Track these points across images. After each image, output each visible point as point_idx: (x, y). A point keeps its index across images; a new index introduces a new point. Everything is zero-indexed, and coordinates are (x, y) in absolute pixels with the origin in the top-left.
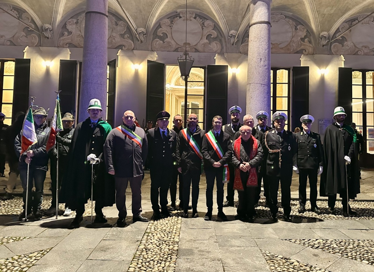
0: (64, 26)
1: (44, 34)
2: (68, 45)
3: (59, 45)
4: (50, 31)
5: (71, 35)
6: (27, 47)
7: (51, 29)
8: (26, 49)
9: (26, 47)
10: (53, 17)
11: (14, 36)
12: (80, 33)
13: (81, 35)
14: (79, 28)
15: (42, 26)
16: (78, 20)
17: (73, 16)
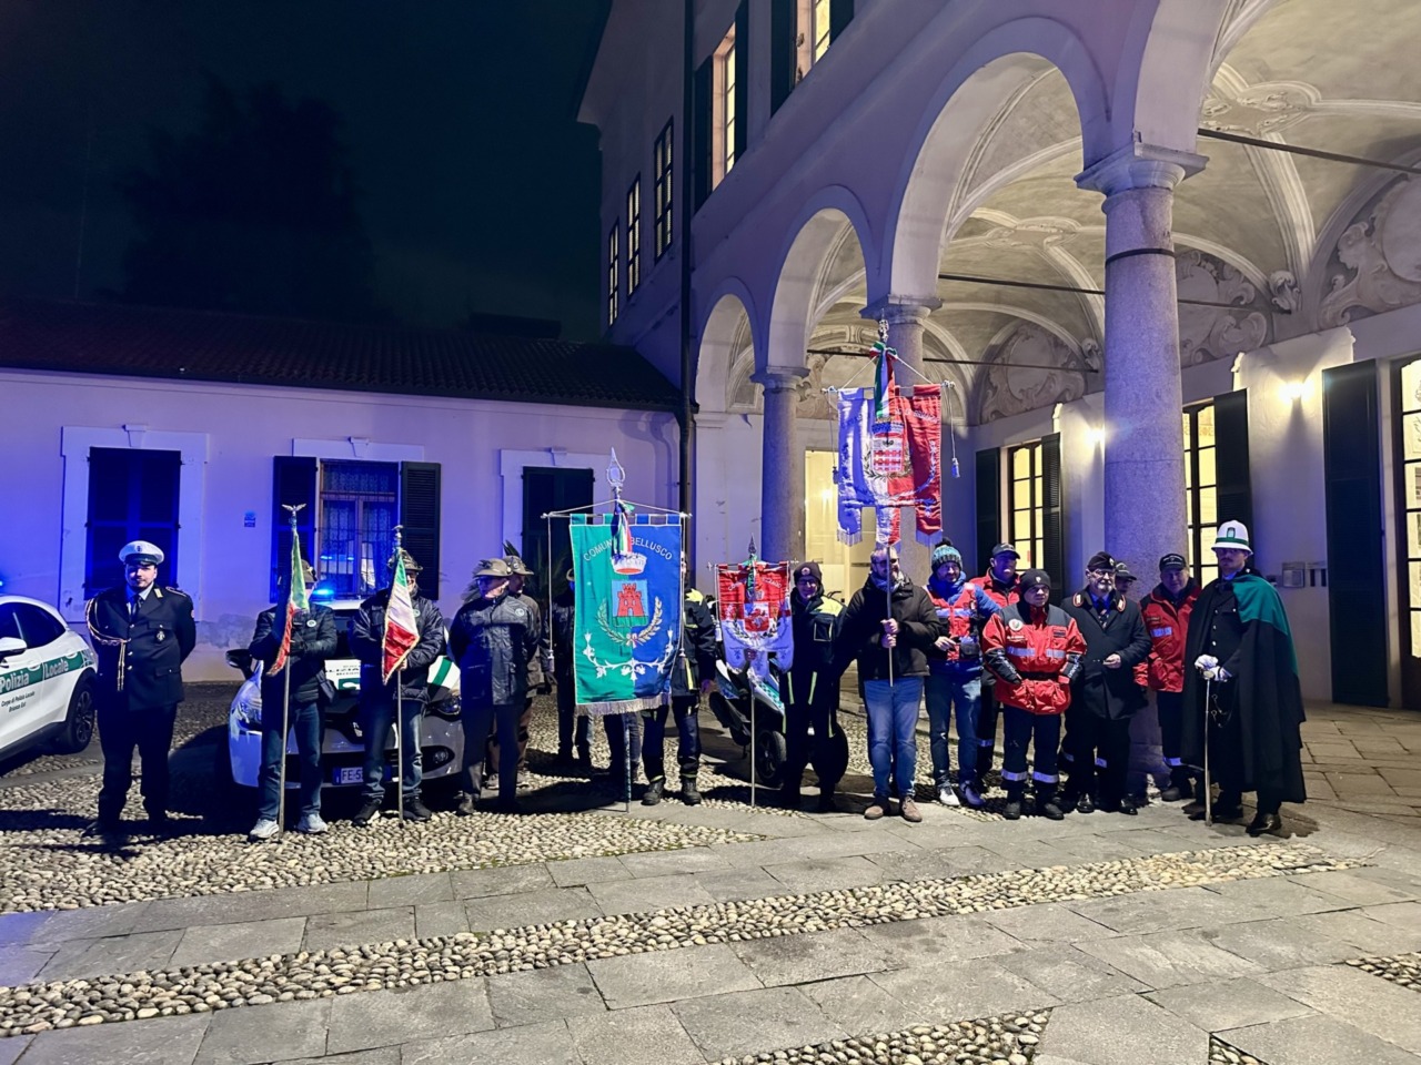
0: (1331, 258)
1: (1278, 302)
2: (1348, 315)
3: (1322, 325)
4: (1292, 288)
5: (1357, 278)
6: (1241, 355)
7: (1291, 284)
8: (1238, 363)
9: (1237, 356)
10: (1286, 244)
11: (1209, 336)
12: (1383, 262)
13: (1386, 267)
14: (1378, 246)
15: (1268, 283)
16: (1374, 219)
17: (1355, 218)
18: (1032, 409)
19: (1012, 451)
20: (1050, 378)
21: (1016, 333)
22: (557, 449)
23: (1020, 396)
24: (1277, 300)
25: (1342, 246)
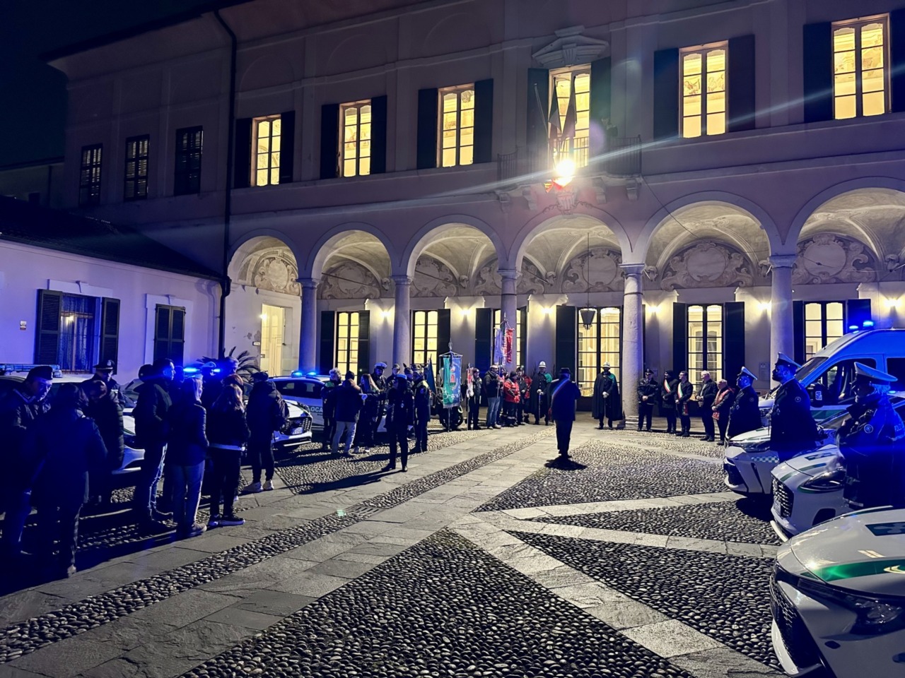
0: (478, 275)
2: (482, 293)
3: (474, 294)
5: (485, 283)
6: (448, 298)
7: (467, 280)
8: (447, 300)
9: (446, 297)
10: (469, 269)
11: (435, 288)
15: (460, 278)
16: (492, 267)
17: (487, 265)
18: (352, 298)
19: (338, 313)
20: (362, 288)
21: (344, 265)
22: (172, 296)
23: (346, 292)
24: (462, 284)
25: (482, 273)
